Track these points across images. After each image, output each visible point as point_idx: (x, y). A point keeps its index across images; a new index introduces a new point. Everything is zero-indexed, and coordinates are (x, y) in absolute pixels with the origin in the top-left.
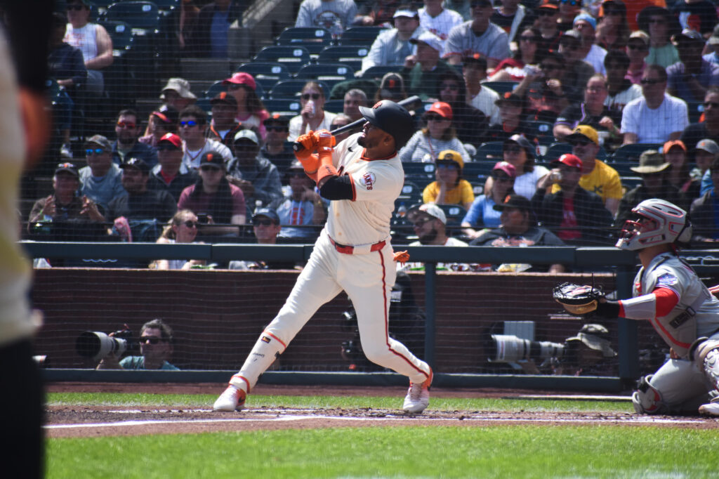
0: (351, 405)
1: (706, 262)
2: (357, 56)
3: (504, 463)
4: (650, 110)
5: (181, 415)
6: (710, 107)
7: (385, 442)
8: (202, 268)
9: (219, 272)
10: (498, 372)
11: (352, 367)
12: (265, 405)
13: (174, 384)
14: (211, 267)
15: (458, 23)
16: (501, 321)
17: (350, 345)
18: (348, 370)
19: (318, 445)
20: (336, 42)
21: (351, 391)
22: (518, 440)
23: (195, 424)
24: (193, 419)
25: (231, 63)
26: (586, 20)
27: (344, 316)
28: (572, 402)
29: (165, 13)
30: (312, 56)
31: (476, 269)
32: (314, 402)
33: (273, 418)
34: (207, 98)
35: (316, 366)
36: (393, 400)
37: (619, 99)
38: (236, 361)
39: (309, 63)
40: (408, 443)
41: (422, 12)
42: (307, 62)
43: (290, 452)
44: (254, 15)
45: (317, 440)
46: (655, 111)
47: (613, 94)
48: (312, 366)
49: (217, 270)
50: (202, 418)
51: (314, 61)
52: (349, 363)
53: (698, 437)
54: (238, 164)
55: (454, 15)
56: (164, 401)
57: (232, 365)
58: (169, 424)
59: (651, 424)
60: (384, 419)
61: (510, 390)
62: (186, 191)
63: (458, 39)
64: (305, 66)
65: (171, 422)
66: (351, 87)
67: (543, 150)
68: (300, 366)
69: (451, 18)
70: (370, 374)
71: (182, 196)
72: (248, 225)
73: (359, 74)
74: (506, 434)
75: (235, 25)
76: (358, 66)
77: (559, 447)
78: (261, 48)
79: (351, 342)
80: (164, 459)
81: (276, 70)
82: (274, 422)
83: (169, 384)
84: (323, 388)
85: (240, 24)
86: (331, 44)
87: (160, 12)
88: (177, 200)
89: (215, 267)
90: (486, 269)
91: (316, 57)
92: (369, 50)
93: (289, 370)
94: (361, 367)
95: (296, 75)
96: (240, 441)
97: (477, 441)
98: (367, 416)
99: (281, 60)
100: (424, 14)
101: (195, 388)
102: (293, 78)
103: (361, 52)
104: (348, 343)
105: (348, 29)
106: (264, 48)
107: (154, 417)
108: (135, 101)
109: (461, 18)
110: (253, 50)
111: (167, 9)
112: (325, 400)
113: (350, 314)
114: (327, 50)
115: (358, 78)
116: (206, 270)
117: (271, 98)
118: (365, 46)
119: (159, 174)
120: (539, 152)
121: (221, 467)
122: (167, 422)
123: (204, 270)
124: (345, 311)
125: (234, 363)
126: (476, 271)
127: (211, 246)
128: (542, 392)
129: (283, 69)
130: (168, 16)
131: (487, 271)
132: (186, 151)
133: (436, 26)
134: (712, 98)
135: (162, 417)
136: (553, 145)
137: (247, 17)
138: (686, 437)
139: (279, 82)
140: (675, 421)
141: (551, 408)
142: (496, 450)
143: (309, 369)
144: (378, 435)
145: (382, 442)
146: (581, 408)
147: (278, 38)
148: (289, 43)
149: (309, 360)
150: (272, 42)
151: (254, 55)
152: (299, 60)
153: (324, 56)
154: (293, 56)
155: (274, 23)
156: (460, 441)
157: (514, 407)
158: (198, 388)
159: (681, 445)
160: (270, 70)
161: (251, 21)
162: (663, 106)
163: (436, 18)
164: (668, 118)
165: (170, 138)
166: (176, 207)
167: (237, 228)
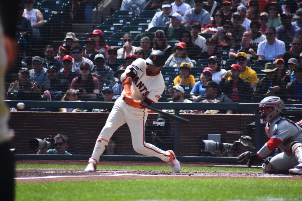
0: (143, 169)
1: (292, 109)
2: (146, 23)
3: (208, 194)
4: (269, 46)
5: (72, 174)
7: (158, 185)
8: (81, 112)
9: (88, 113)
10: (205, 156)
12: (107, 169)
13: (69, 161)
15: (188, 9)
16: (206, 134)
20: (137, 17)
21: (144, 163)
22: (213, 184)
23: (78, 177)
24: (77, 175)
25: (93, 25)
26: (242, 8)
29: (65, 5)
30: (127, 23)
31: (196, 112)
32: (128, 168)
33: (111, 175)
34: (83, 40)
36: (161, 167)
37: (256, 41)
40: (167, 185)
41: (173, 4)
42: (125, 25)
43: (118, 189)
44: (103, 5)
45: (129, 184)
46: (272, 46)
47: (254, 39)
49: (87, 113)
50: (81, 175)
51: (128, 25)
54: (96, 68)
55: (187, 5)
58: (67, 177)
59: (270, 177)
60: (157, 175)
61: (210, 163)
63: (189, 16)
64: (124, 27)
65: (67, 176)
66: (144, 36)
67: (224, 62)
68: (122, 153)
69: (186, 7)
71: (73, 81)
73: (147, 30)
74: (208, 182)
75: (95, 9)
77: (231, 187)
78: (106, 19)
80: (65, 192)
81: (112, 28)
83: (67, 160)
84: (131, 162)
85: (97, 9)
86: (135, 18)
87: (63, 4)
88: (71, 83)
89: (86, 111)
91: (129, 23)
92: (151, 20)
96: (97, 184)
97: (196, 185)
98: (150, 174)
99: (114, 24)
102: (119, 32)
103: (148, 21)
105: (142, 11)
107: (61, 174)
108: (53, 41)
109: (190, 7)
110: (103, 20)
111: (66, 3)
112: (133, 167)
114: (133, 20)
115: (147, 32)
116: (83, 113)
117: (110, 40)
118: (150, 18)
119: (63, 72)
121: (89, 196)
127: (85, 103)
128: (224, 164)
129: (115, 28)
130: (67, 6)
131: (201, 113)
132: (74, 63)
133: (180, 10)
135: (64, 174)
136: (228, 60)
137: (100, 6)
138: (284, 183)
139: (114, 34)
140: (280, 176)
141: (227, 171)
142: (204, 188)
143: (126, 155)
144: (155, 182)
145: (156, 185)
146: (240, 171)
147: (113, 15)
148: (117, 17)
149: (126, 150)
150: (110, 17)
151: (103, 22)
152: (122, 24)
153: (133, 23)
154: (119, 23)
155: (112, 9)
156: (189, 185)
157: (212, 170)
158: (79, 162)
159: (282, 186)
160: (110, 29)
161: (102, 8)
162: (274, 44)
163: (180, 7)
164: (277, 49)
165: (68, 57)
166: (70, 86)
167: (96, 95)
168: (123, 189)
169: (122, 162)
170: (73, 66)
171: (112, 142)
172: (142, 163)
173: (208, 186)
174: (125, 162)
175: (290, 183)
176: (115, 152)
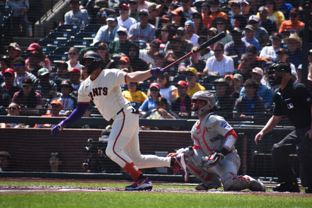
0: (89, 186)
2: (91, 37)
3: (162, 205)
4: (218, 62)
5: (15, 188)
6: (244, 61)
7: (108, 197)
8: (23, 127)
9: (30, 129)
10: (152, 174)
11: (89, 171)
12: (52, 185)
13: (10, 178)
14: (27, 127)
15: (134, 23)
16: (154, 152)
17: (88, 162)
18: (87, 172)
19: (79, 198)
20: (82, 31)
21: (89, 181)
22: (166, 198)
23: (23, 192)
24: (21, 190)
25: (36, 40)
26: (190, 23)
27: (86, 149)
28: (185, 186)
29: (6, 17)
30: (72, 37)
31: (143, 129)
32: (74, 184)
33: (57, 190)
34: (25, 55)
35: (73, 170)
36: (107, 184)
38: (38, 168)
39: (70, 40)
40: (118, 198)
41: (119, 18)
42: (69, 39)
43: (67, 200)
44: (47, 18)
45: (79, 196)
46: (220, 63)
47: (202, 55)
48: (71, 170)
49: (30, 128)
50: (25, 190)
51: (72, 39)
52: (87, 169)
53: (243, 198)
55: (133, 20)
56: (7, 183)
57: (36, 170)
59: (221, 193)
60: (105, 191)
61: (157, 182)
62: (16, 94)
64: (68, 41)
65: (12, 191)
66: (88, 50)
67: (172, 78)
68: (66, 170)
69: (131, 21)
70: (97, 174)
72: (43, 109)
73: (92, 45)
74: (160, 196)
75: (37, 23)
76: (91, 41)
77: (185, 200)
78: (49, 33)
79: (88, 160)
80: (12, 202)
81: (56, 42)
82: (57, 191)
83: (8, 178)
84: (76, 180)
85: (40, 23)
86: (80, 32)
87: (4, 17)
88: (12, 97)
89: (29, 127)
90: (147, 129)
91: (73, 37)
92: (96, 35)
93: (61, 172)
94: (92, 171)
95: (64, 45)
96: (45, 196)
97: (148, 197)
98: (97, 190)
99: (58, 38)
100: (120, 20)
101: (20, 179)
102: (63, 46)
103: (93, 35)
104: (87, 161)
105: (87, 25)
106: (50, 33)
107: (4, 189)
109: (136, 21)
110: (45, 34)
111: (7, 15)
112: (78, 184)
113: (88, 148)
114: (78, 34)
115: (92, 46)
116: (25, 128)
117: (53, 55)
118: (95, 33)
119: (4, 86)
120: (170, 79)
121: (38, 205)
122: (10, 191)
123: (24, 128)
124: (86, 146)
125: (37, 169)
126: (143, 130)
127: (27, 117)
128: (171, 182)
129: (59, 43)
130: (8, 18)
131: (148, 130)
132: (17, 77)
133: (125, 25)
134: (244, 57)
135: (7, 189)
136: (176, 76)
137: (43, 19)
138: (237, 197)
139: (57, 48)
140: (231, 193)
141: (176, 188)
142: (157, 201)
143: (70, 172)
144: (105, 195)
145: (107, 198)
146: (189, 188)
147: (56, 29)
148: (62, 31)
149: (70, 168)
150: (54, 31)
151: (46, 36)
152: (66, 38)
153: (76, 37)
154: (63, 37)
155: (55, 22)
156: (141, 198)
157: (161, 187)
158: (21, 180)
159: (237, 200)
160: (53, 42)
161: (45, 21)
162: (223, 60)
163: (125, 21)
164: (225, 66)
165: (9, 70)
166: (12, 101)
167: (38, 111)
168: (73, 200)
169: (66, 179)
170: (15, 80)
171: (56, 159)
172: (87, 181)
173: (160, 199)
174: (69, 179)
175: (244, 197)
176: (59, 169)
